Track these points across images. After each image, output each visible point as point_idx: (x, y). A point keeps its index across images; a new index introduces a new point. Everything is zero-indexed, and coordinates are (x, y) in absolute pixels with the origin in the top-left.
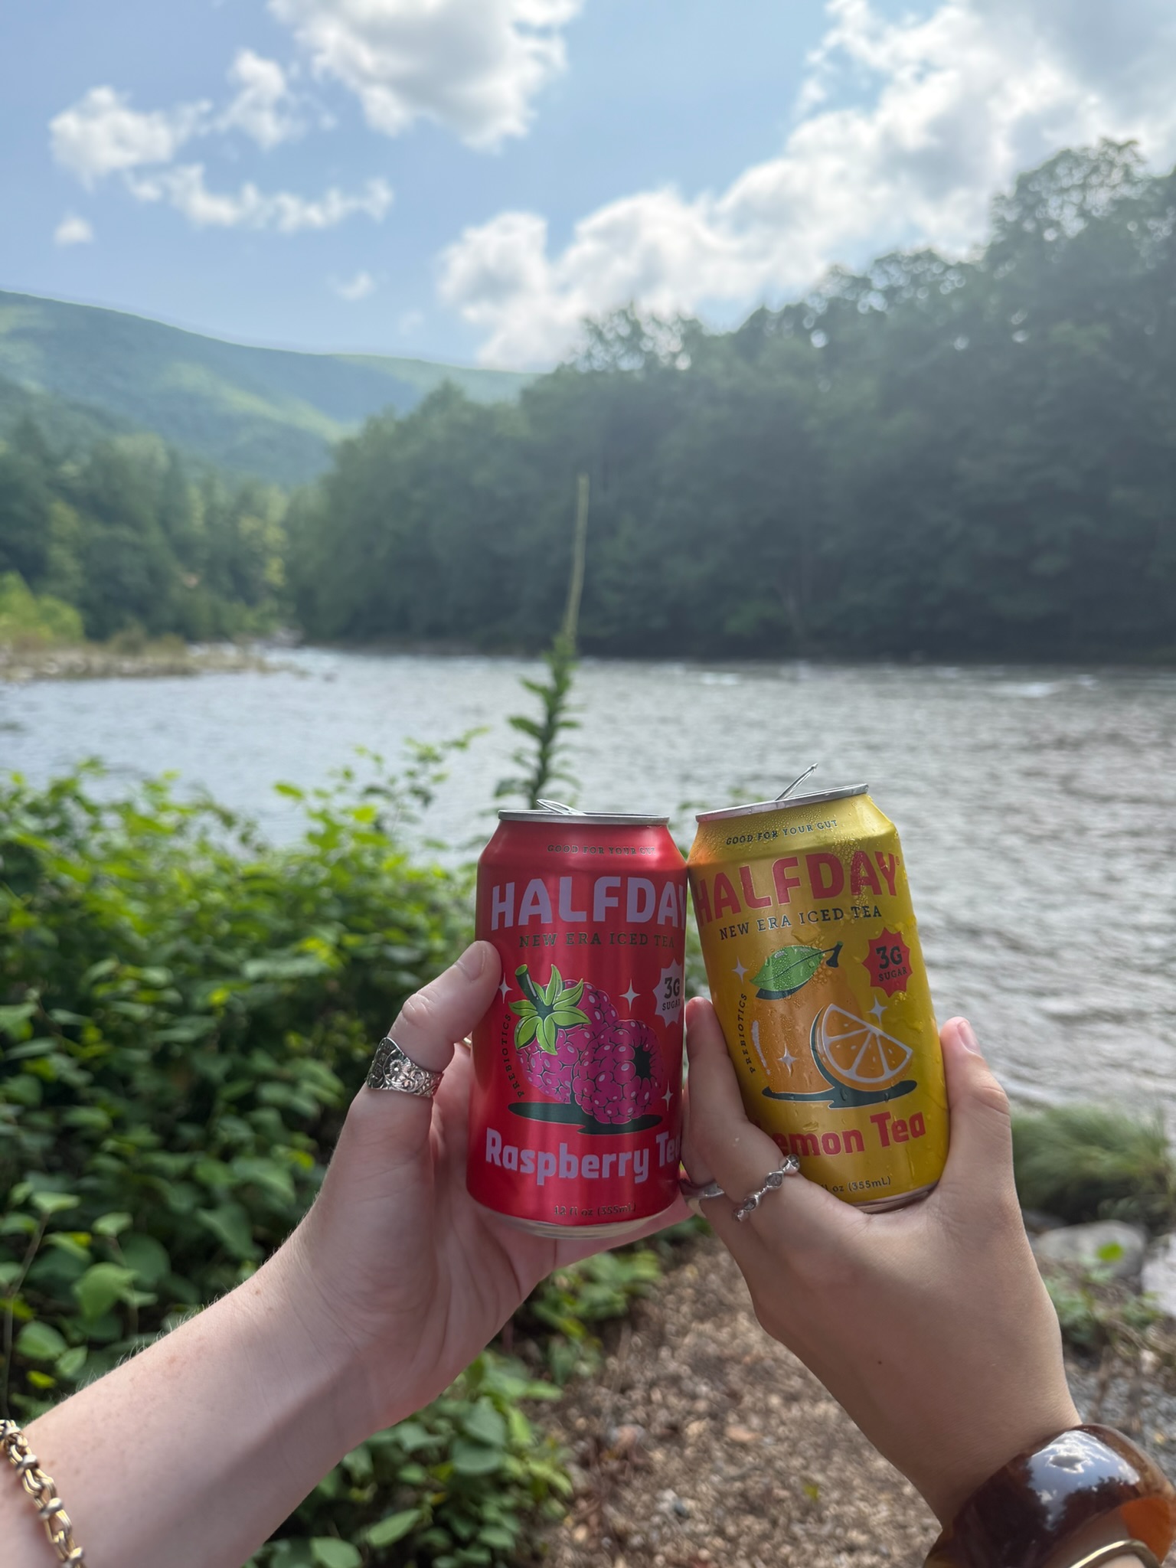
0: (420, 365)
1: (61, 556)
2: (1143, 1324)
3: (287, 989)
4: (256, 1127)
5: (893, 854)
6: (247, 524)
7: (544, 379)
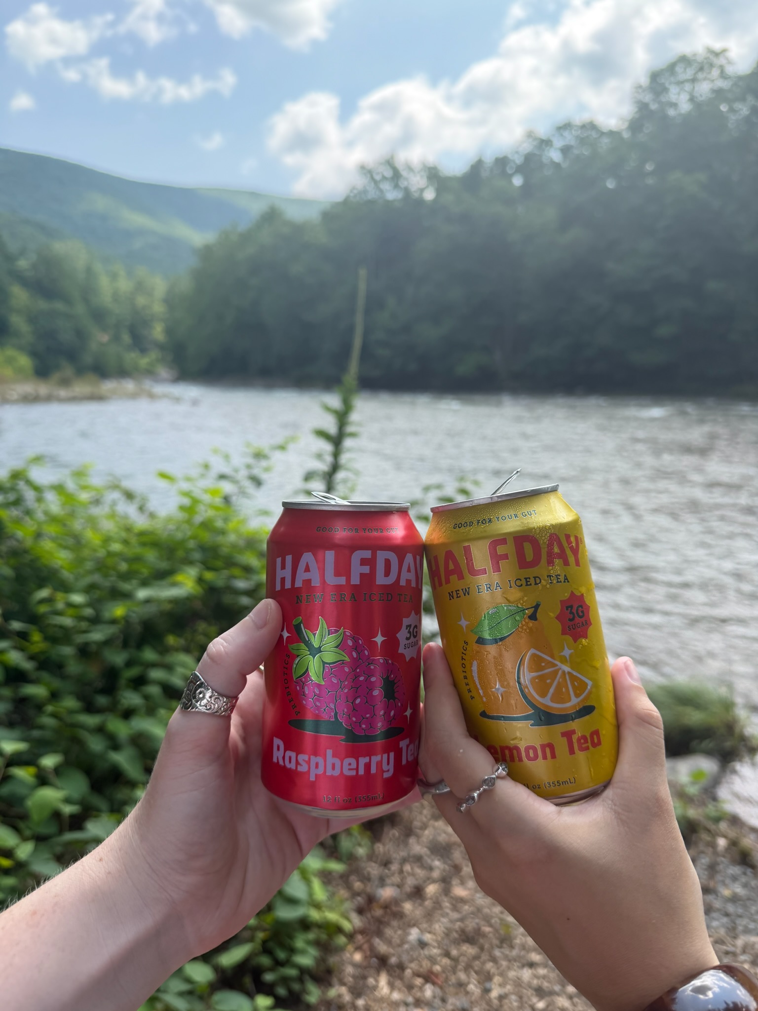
0: (254, 195)
1: (18, 322)
2: (717, 820)
3: (168, 607)
4: (147, 697)
5: (578, 536)
6: (141, 301)
7: (337, 205)
